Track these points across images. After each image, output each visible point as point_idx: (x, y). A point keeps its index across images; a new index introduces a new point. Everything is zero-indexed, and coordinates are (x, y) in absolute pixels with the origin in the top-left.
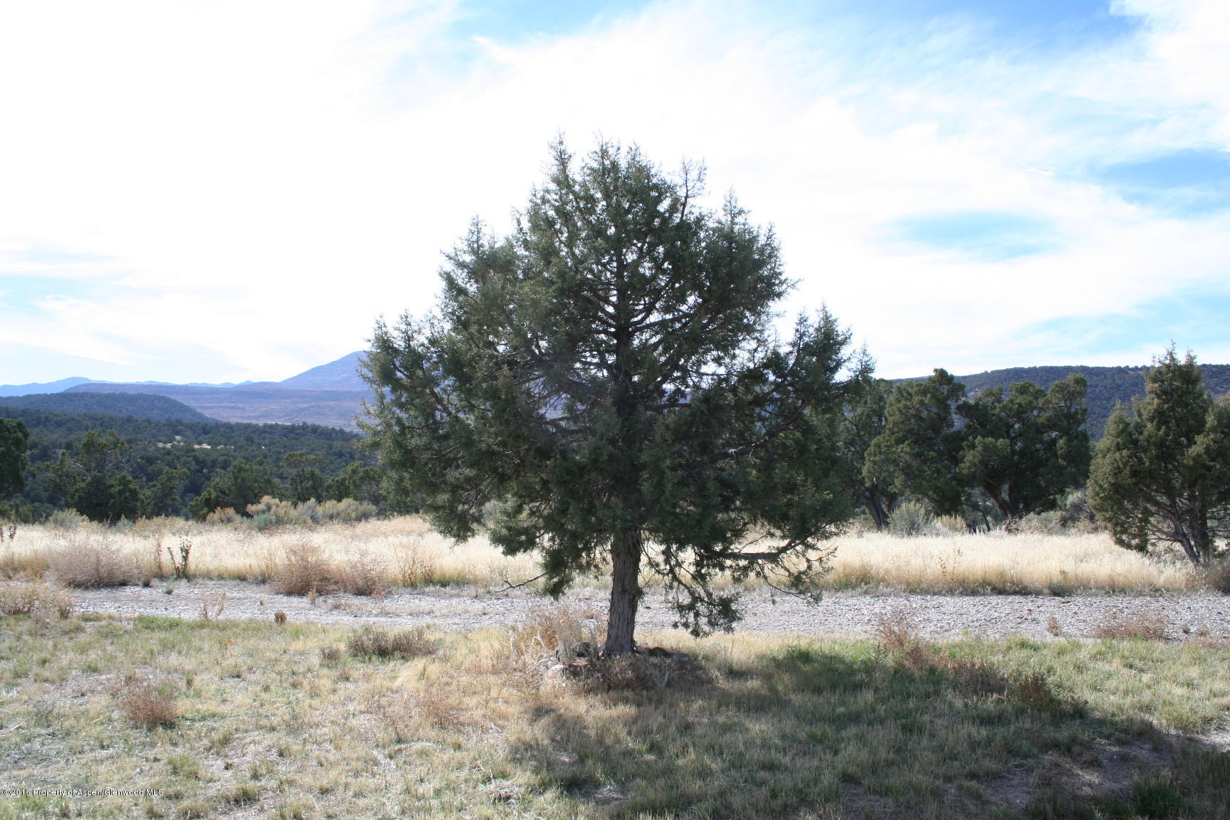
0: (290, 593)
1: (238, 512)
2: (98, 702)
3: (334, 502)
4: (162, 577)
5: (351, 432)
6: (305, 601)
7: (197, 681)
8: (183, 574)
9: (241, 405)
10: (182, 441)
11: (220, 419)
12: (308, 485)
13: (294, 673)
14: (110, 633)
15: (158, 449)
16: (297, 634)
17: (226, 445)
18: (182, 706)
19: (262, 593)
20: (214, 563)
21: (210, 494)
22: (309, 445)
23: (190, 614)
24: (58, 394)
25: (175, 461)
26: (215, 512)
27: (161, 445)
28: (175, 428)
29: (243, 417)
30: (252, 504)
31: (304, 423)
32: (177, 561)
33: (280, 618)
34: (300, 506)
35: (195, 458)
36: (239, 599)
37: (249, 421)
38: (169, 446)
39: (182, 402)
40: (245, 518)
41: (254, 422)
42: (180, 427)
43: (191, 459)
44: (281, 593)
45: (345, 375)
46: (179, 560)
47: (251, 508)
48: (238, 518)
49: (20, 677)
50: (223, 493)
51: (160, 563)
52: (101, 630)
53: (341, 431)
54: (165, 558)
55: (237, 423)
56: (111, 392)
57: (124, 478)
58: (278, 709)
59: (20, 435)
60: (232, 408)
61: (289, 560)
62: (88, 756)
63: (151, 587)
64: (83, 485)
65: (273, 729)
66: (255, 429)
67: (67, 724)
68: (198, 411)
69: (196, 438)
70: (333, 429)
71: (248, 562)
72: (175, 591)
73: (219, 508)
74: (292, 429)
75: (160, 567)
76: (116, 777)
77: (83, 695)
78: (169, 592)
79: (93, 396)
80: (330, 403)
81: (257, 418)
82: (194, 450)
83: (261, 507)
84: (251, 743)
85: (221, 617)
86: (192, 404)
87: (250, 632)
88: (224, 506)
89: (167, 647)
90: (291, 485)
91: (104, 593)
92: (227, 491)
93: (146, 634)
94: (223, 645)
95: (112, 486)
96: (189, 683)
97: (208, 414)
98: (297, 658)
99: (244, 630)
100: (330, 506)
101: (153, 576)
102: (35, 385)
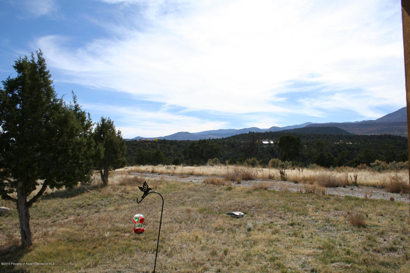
0: (392, 192)
1: (367, 165)
2: (342, 219)
3: (402, 162)
4: (348, 185)
5: (404, 137)
6: (399, 195)
7: (369, 215)
8: (355, 184)
9: (362, 129)
10: (342, 142)
11: (355, 134)
12: (391, 156)
13: (400, 216)
14: (338, 200)
15: (335, 145)
16: (399, 205)
17: (357, 142)
18: (367, 222)
19: (382, 192)
20: (365, 181)
21: (357, 159)
22: (387, 142)
23: (361, 196)
24: (303, 128)
25: (341, 148)
26: (359, 165)
27: (335, 143)
28: (340, 137)
29: (362, 133)
30: (372, 162)
31: (385, 134)
32: (353, 180)
33: (392, 199)
34: (390, 163)
35: (347, 147)
36: (375, 193)
37: (365, 134)
38: (338, 143)
39: (342, 128)
40: (370, 167)
41: (367, 134)
42: (341, 137)
43: (346, 147)
44: (389, 192)
45: (400, 116)
46: (353, 179)
47: (372, 164)
48: (368, 167)
49: (317, 209)
50: (361, 159)
51: (348, 180)
52: (336, 199)
53: (400, 137)
54: (349, 179)
55: (361, 135)
56: (319, 126)
57: (329, 154)
58: (398, 226)
59: (298, 141)
60: (358, 130)
61: (391, 181)
62: (342, 232)
63: (346, 188)
64: (317, 156)
65: (397, 232)
66: (367, 137)
67: (334, 223)
68: (347, 131)
69: (347, 140)
70: (396, 136)
71: (376, 181)
72: (354, 189)
73: (361, 164)
74: (381, 137)
75: (348, 182)
76: (352, 238)
77: (336, 216)
78: (352, 189)
79: (313, 128)
80: (395, 127)
81: (368, 133)
82: (346, 144)
83: (375, 163)
84: (390, 235)
85: (371, 198)
86: (345, 129)
87: (382, 203)
88: (363, 163)
89: (356, 205)
90: (385, 156)
91: (332, 189)
92: (363, 158)
93: (349, 201)
94: (375, 206)
95: (326, 156)
96: (367, 216)
97: (350, 132)
98: (400, 212)
99: (380, 202)
100: (401, 163)
101: (346, 184)
102: (296, 125)
